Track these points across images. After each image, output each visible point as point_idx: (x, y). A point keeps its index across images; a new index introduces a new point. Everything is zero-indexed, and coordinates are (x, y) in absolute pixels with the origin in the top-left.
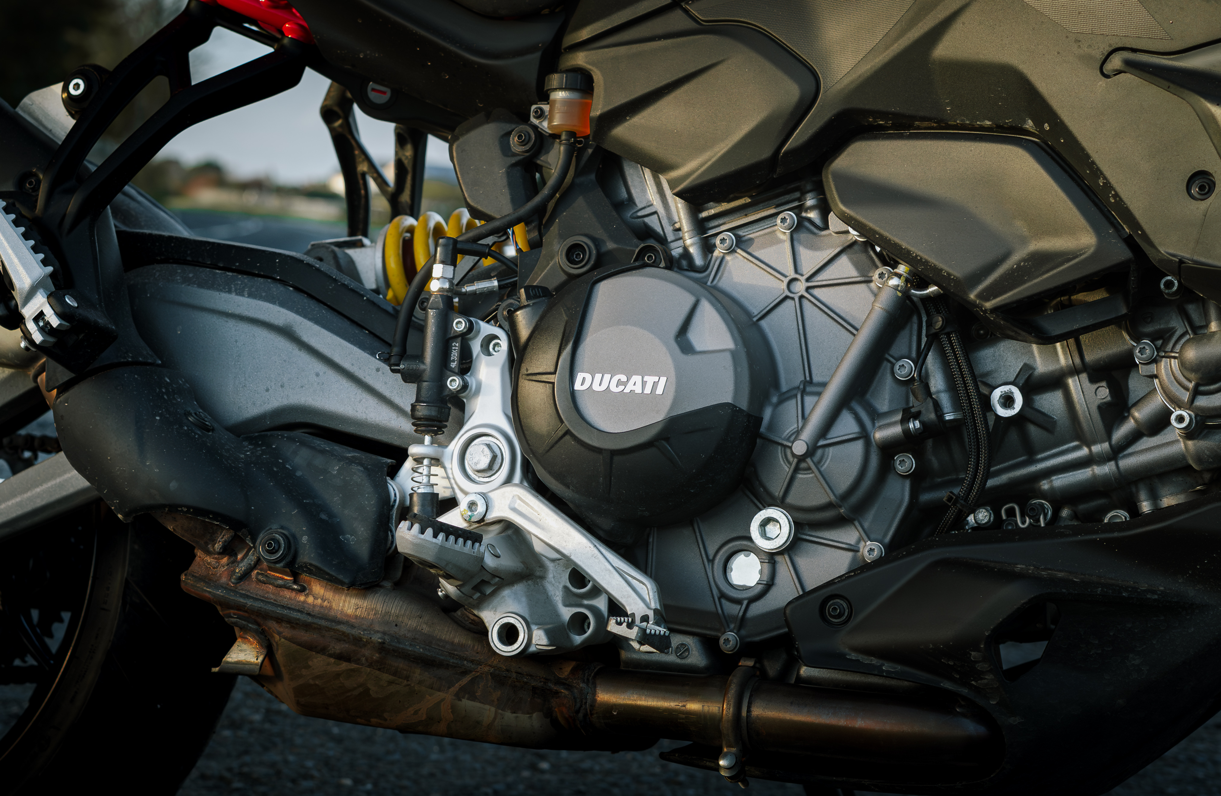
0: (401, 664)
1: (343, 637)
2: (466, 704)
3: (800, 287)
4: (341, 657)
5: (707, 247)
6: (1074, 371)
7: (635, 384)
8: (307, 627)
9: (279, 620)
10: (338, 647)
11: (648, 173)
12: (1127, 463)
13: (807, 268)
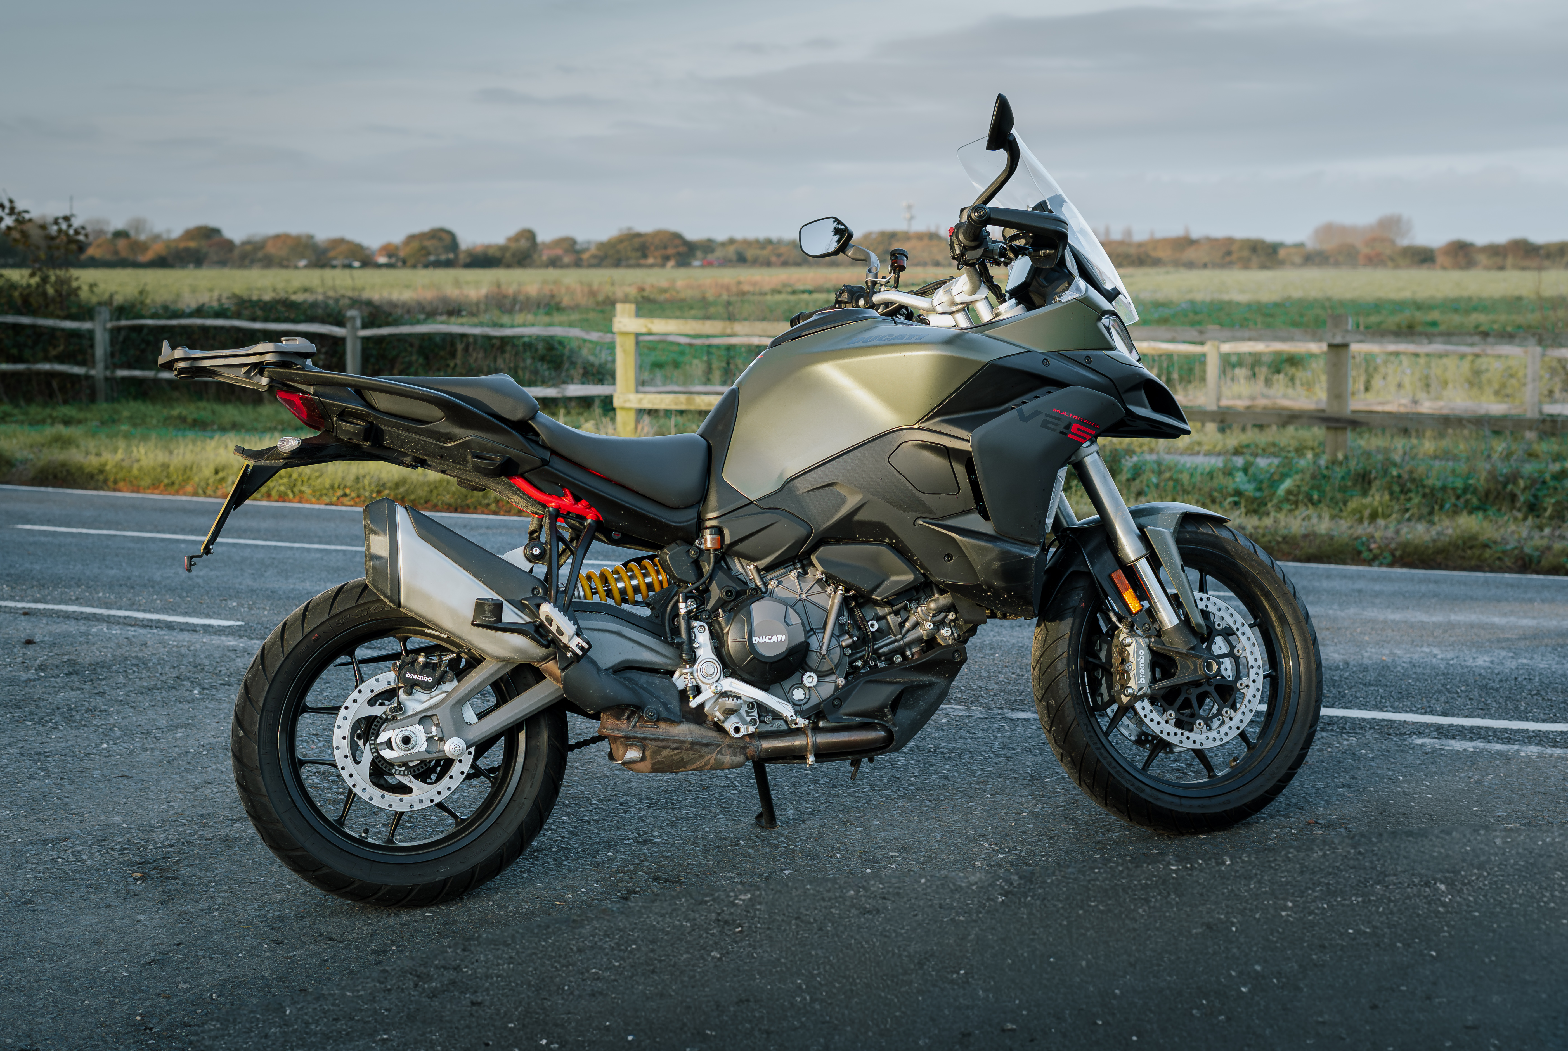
0: (697, 747)
1: (676, 741)
2: (720, 757)
3: (804, 596)
4: (675, 749)
5: (765, 585)
6: (890, 614)
7: (774, 639)
8: (662, 740)
9: (651, 739)
10: (674, 746)
11: (736, 559)
12: (906, 640)
13: (805, 590)
